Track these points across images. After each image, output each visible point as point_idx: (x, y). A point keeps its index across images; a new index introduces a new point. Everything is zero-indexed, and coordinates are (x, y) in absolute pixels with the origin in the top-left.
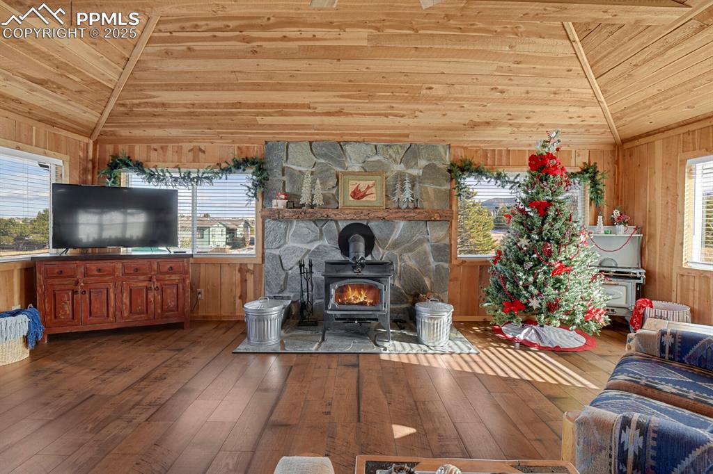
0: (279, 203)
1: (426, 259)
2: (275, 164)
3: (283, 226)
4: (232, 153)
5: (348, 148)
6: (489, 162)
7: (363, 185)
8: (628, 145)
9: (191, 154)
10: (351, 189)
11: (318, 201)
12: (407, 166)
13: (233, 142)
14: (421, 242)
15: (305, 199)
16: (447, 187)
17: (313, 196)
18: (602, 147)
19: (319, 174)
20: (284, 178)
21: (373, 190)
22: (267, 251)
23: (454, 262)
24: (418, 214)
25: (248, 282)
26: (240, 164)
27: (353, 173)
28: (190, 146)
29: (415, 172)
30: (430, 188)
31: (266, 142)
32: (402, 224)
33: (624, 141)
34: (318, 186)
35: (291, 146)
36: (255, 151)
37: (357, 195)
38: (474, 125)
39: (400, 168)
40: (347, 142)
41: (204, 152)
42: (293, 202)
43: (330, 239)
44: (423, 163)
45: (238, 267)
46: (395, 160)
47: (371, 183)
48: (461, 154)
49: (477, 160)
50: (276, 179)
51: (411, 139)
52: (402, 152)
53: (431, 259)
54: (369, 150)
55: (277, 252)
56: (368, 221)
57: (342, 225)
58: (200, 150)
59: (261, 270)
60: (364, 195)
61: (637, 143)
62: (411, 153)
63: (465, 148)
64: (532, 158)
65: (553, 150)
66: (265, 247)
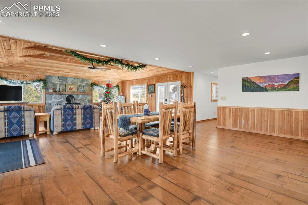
0: (51, 90)
1: (86, 103)
2: (49, 81)
3: (51, 96)
4: (36, 77)
5: (68, 78)
6: (99, 83)
7: (72, 87)
8: (124, 82)
9: (22, 77)
10: (69, 87)
11: (61, 90)
12: (82, 83)
13: (36, 75)
14: (85, 99)
15: (58, 90)
16: (90, 88)
17: (60, 89)
18: (119, 82)
19: (61, 84)
20: (51, 84)
21: (74, 88)
22: (46, 102)
23: (92, 103)
24: (84, 93)
25: (41, 110)
26: (40, 80)
27: (69, 84)
28: (22, 75)
29: (84, 85)
30: (87, 88)
31: (46, 75)
32: (81, 96)
33: (123, 81)
34: (61, 87)
35: (53, 77)
36: (43, 77)
37: (70, 89)
38: (96, 77)
39: (80, 83)
40: (68, 77)
41: (27, 76)
42: (55, 90)
43: (64, 99)
44: (85, 83)
45: (38, 106)
46: (79, 82)
47: (74, 86)
48: (93, 81)
49: (97, 83)
50: (49, 84)
51: (83, 78)
52: (81, 80)
53: (87, 103)
54: (73, 79)
55: (49, 102)
56: (73, 95)
57: (67, 96)
58: (26, 76)
59: (45, 106)
60: (72, 89)
61: (126, 82)
62: (83, 80)
63: (94, 80)
64: (107, 84)
65: (110, 83)
66: (46, 101)
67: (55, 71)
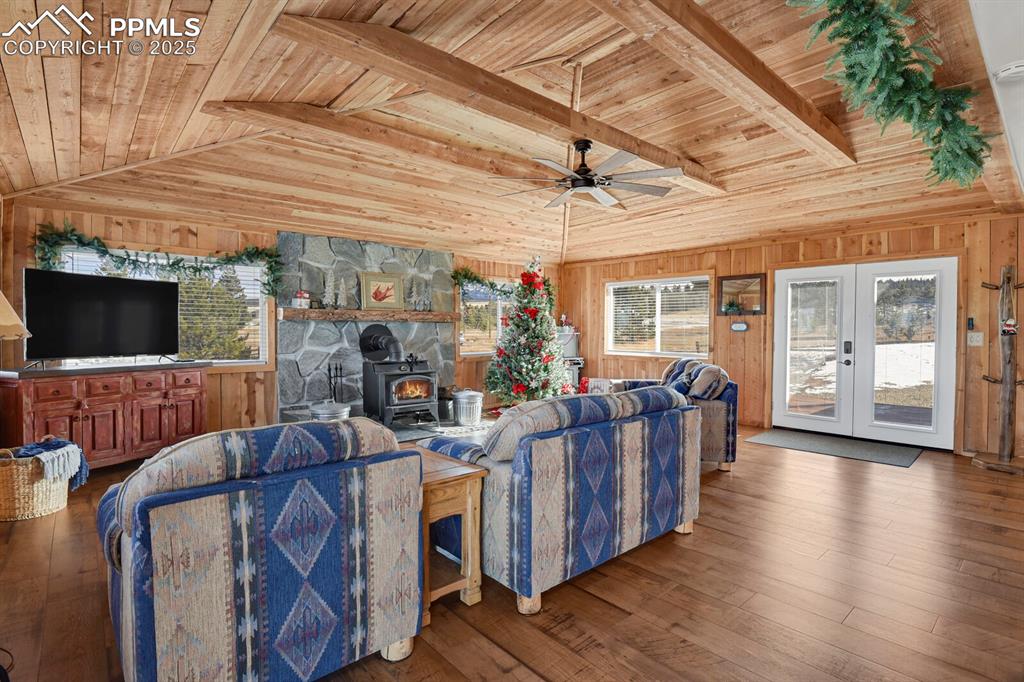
0: (301, 303)
1: (437, 357)
2: (291, 258)
3: (300, 327)
4: (235, 242)
5: (368, 248)
6: (482, 272)
7: (383, 286)
8: (568, 266)
9: (176, 236)
10: (373, 290)
11: (342, 302)
12: (421, 271)
13: (238, 227)
14: (433, 341)
15: (328, 299)
16: (450, 292)
17: (336, 295)
18: (550, 266)
19: (342, 272)
20: (300, 274)
21: (392, 292)
22: (281, 357)
23: (458, 360)
24: (429, 316)
25: (257, 394)
26: (253, 255)
27: (373, 274)
28: (175, 225)
29: (427, 276)
30: (439, 292)
31: (279, 232)
32: (416, 326)
33: (566, 263)
34: (342, 287)
35: (307, 239)
36: (267, 241)
37: (378, 296)
38: (480, 242)
39: (412, 272)
40: (367, 242)
41: (196, 235)
42: (317, 303)
43: (351, 341)
44: (433, 268)
45: (244, 377)
46: (410, 264)
47: (390, 285)
48: (461, 263)
49: (474, 270)
50: (292, 275)
51: (427, 247)
52: (415, 256)
53: (440, 358)
54: (387, 252)
55: (291, 357)
56: (388, 322)
57: (362, 327)
58: (190, 231)
59: (273, 378)
60: (384, 298)
61: (574, 266)
62: (424, 258)
63: (465, 258)
64: (524, 275)
65: (536, 269)
66: (279, 351)
67: (328, 208)
